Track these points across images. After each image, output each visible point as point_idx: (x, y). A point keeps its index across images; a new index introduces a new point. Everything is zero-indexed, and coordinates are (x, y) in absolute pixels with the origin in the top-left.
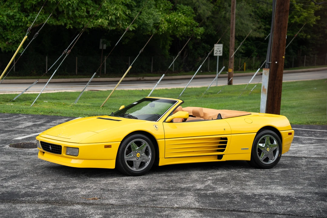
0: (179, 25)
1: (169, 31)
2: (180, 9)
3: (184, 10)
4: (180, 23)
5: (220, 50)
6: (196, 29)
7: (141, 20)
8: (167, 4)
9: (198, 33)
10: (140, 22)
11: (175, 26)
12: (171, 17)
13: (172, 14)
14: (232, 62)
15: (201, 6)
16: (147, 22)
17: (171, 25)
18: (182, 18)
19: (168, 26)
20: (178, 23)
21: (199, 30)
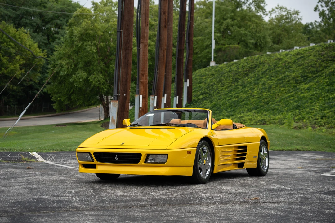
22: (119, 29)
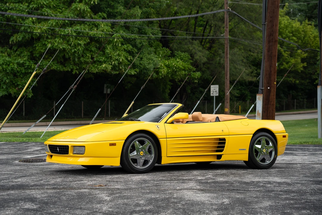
0: (178, 70)
1: (168, 75)
2: (178, 56)
3: (182, 57)
4: (179, 68)
5: (216, 90)
6: (193, 74)
7: (142, 65)
8: (166, 51)
9: (195, 77)
10: (141, 67)
11: (173, 70)
12: (169, 63)
13: (171, 60)
14: (227, 102)
15: (197, 52)
16: (148, 67)
17: (170, 69)
18: (180, 63)
19: (167, 71)
20: (176, 68)
21: (196, 75)
22: (264, 21)
